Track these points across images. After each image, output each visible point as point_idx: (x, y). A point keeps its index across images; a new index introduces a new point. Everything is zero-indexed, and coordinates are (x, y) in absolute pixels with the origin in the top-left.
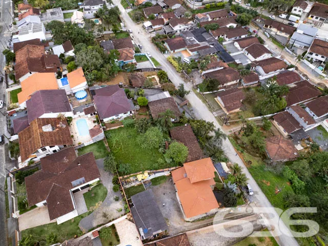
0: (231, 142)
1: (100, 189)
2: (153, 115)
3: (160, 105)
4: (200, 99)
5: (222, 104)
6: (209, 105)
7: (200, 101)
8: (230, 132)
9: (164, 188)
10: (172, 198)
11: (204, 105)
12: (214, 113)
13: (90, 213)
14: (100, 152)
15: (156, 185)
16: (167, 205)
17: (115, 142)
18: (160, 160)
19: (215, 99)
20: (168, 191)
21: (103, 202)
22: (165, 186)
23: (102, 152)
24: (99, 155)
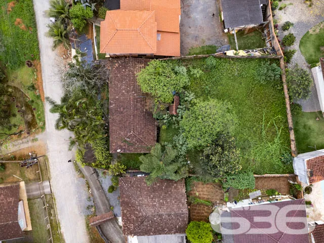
0: (44, 118)
1: (311, 56)
2: (184, 191)
3: (161, 212)
4: (61, 234)
5: (23, 210)
6: (50, 214)
7: (63, 230)
8: (36, 140)
9: (196, 38)
10: (189, 17)
11: (59, 217)
12: (47, 190)
14: (305, 126)
15: (210, 46)
16: (200, 8)
17: (276, 140)
18: (198, 72)
19: (30, 228)
20: (192, 31)
21: (308, 32)
22: (194, 42)
23: (303, 124)
24: (308, 119)
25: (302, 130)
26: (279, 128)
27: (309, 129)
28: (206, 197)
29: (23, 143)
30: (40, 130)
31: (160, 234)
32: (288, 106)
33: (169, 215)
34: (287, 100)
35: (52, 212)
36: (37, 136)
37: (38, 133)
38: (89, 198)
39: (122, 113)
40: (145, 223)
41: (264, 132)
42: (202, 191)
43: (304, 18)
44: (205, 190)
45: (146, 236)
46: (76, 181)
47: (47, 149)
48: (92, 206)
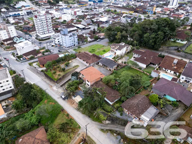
0: (77, 123)
8: (79, 134)
29: (74, 140)
30: (79, 129)
31: (147, 110)
32: (138, 70)
34: (137, 69)
36: (79, 133)
37: (78, 131)
38: (117, 138)
48: (120, 140)
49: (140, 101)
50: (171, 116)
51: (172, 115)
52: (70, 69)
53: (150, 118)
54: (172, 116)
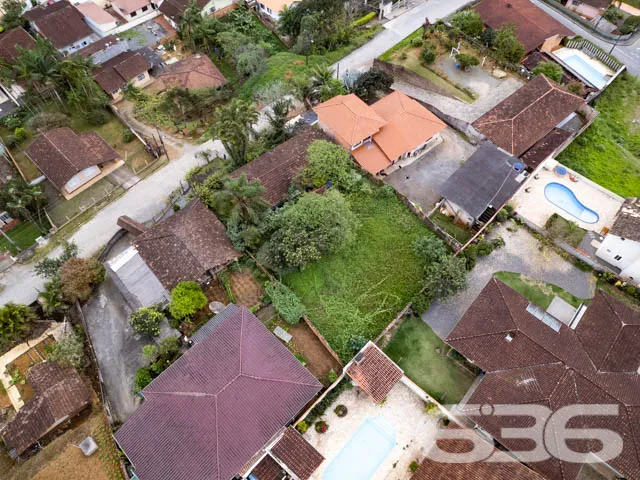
4: (78, 228)
6: (98, 204)
7: (85, 227)
8: (181, 146)
9: (405, 187)
10: (418, 170)
12: (128, 185)
13: (557, 289)
14: (415, 342)
16: (435, 172)
17: (368, 315)
21: (519, 274)
23: (416, 338)
24: (428, 339)
25: (408, 342)
26: (384, 307)
27: (418, 350)
28: (238, 293)
29: (172, 140)
30: (196, 143)
31: (156, 273)
33: (190, 254)
35: (102, 204)
36: (185, 144)
39: (271, 161)
40: (163, 241)
41: (365, 295)
42: (242, 285)
43: (526, 259)
44: (245, 286)
45: (144, 262)
46: (158, 203)
47: (178, 158)
49: (183, 246)
50: (123, 368)
51: (127, 373)
52: (445, 79)
53: (119, 275)
54: (119, 371)
